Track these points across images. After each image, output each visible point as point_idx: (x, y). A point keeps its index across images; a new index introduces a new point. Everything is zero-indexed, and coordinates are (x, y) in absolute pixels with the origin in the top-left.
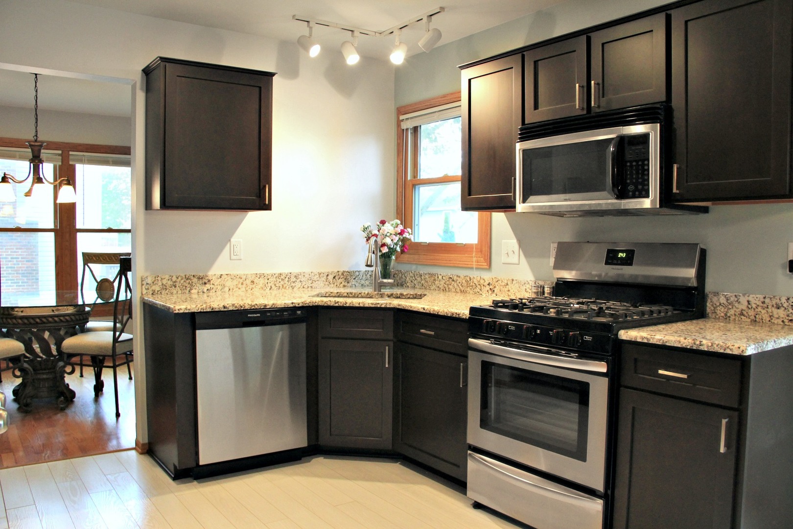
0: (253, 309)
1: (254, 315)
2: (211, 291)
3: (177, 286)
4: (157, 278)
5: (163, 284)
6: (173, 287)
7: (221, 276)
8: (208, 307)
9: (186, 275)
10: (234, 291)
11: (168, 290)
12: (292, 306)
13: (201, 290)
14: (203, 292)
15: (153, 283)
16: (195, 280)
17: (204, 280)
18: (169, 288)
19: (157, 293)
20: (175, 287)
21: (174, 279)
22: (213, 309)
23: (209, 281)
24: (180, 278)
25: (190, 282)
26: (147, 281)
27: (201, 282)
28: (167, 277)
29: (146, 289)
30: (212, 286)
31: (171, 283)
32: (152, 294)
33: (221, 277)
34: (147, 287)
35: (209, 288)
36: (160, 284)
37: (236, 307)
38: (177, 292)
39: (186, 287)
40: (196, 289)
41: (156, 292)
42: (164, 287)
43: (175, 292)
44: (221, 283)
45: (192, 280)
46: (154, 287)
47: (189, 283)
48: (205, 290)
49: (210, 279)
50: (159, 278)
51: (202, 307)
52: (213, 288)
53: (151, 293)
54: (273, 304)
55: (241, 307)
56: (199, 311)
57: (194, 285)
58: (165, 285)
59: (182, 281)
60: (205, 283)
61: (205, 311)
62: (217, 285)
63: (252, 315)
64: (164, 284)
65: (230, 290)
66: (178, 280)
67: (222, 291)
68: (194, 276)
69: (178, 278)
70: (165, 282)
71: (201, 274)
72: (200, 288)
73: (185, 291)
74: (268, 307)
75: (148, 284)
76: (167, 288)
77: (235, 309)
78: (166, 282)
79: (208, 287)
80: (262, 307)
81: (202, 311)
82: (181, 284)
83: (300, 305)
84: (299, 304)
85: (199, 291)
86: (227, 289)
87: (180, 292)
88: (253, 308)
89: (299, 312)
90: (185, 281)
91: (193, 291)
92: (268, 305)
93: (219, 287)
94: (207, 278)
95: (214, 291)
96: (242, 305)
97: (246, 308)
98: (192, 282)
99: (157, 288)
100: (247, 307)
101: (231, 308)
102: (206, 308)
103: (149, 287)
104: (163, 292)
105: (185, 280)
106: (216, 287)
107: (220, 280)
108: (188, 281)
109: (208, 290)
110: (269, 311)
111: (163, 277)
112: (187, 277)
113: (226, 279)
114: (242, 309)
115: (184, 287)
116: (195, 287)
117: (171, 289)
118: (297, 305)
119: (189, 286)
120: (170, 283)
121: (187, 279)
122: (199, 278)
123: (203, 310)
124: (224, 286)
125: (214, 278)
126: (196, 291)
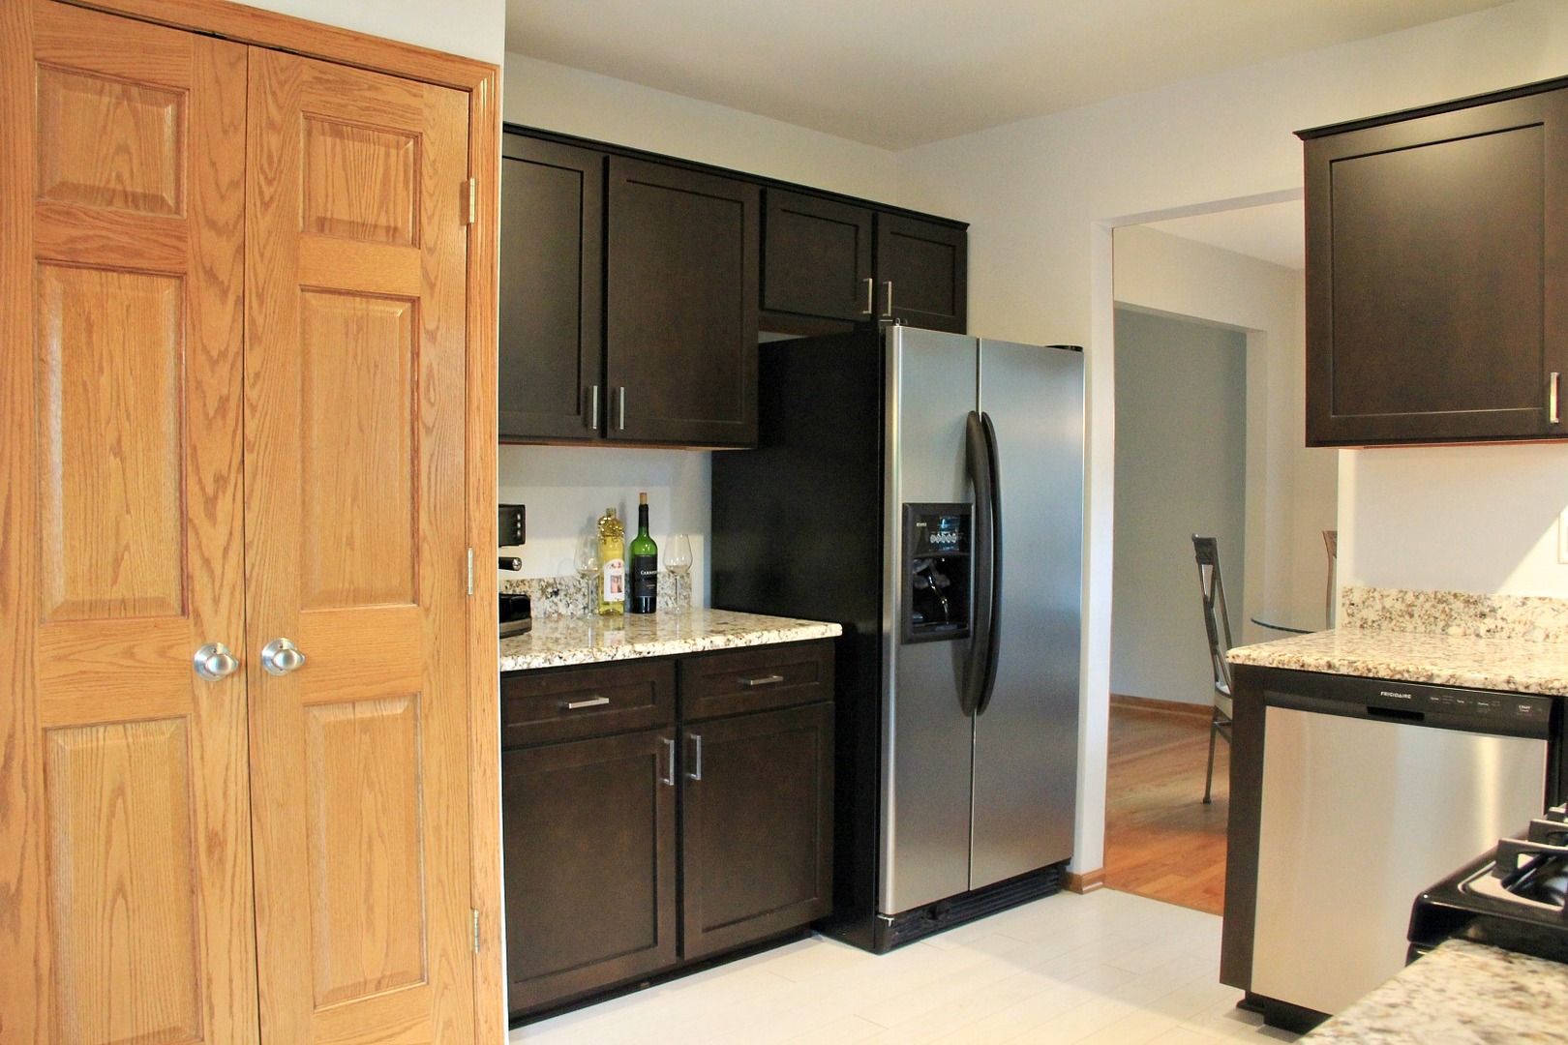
0: (1399, 681)
1: (1396, 695)
2: (1497, 635)
3: (1416, 615)
4: (1371, 594)
5: (1384, 608)
6: (1407, 617)
7: (1525, 601)
8: (1294, 659)
9: (1436, 592)
10: (1559, 640)
11: (1394, 622)
12: (1506, 687)
13: (1472, 629)
14: (1478, 635)
15: (1364, 602)
16: (1458, 605)
17: (1479, 608)
18: (1398, 618)
19: (1372, 626)
20: (1412, 616)
21: (1410, 598)
22: (1303, 666)
23: (1493, 610)
24: (1422, 598)
25: (1447, 609)
26: (1351, 597)
27: (1472, 612)
28: (1394, 593)
29: (1348, 615)
30: (1500, 623)
31: (1403, 607)
32: (1362, 627)
33: (1524, 604)
34: (1350, 611)
35: (1493, 627)
36: (1378, 606)
37: (1356, 669)
38: (1415, 628)
39: (1436, 618)
40: (1459, 625)
41: (1370, 623)
42: (1387, 615)
43: (1410, 627)
44: (1524, 619)
45: (1451, 604)
46: (1365, 613)
47: (1444, 611)
48: (1482, 632)
49: (1496, 605)
50: (1376, 594)
51: (1282, 658)
52: (1502, 628)
53: (1359, 623)
54: (1452, 676)
55: (1369, 670)
56: (1274, 665)
57: (1456, 615)
58: (1388, 611)
59: (1427, 606)
60: (1483, 615)
61: (1286, 667)
62: (1514, 622)
63: (1391, 694)
64: (1387, 607)
65: (1547, 636)
66: (1418, 603)
67: (1526, 637)
68: (1455, 596)
69: (1417, 597)
70: (1388, 603)
71: (1475, 594)
72: (1470, 625)
73: (1434, 627)
74: (1437, 681)
75: (1353, 604)
76: (1393, 617)
77: (1352, 674)
78: (1390, 605)
79: (1489, 622)
80: (1421, 680)
81: (1280, 666)
82: (1424, 612)
83: (1532, 690)
84: (1527, 687)
85: (1468, 632)
86: (1539, 635)
87: (1421, 628)
88: (1398, 677)
89: (1525, 708)
90: (1433, 606)
91: (1452, 630)
92: (1439, 676)
93: (1520, 628)
94: (1489, 603)
95: (1504, 634)
96: (1370, 667)
97: (1380, 675)
98: (1451, 610)
99: (1371, 615)
100: (1383, 673)
101: (1343, 671)
102: (1289, 662)
103: (1355, 611)
104: (1385, 624)
105: (1434, 602)
106: (1512, 626)
107: (1520, 610)
108: (1441, 606)
109: (1488, 631)
110: (1438, 693)
111: (1385, 593)
112: (1439, 596)
113: (1538, 611)
114: (1371, 675)
115: (1432, 619)
116: (1458, 621)
117: (1401, 619)
118: (1522, 689)
119: (1443, 617)
120: (1399, 606)
121: (1440, 601)
122: (1467, 602)
123: (1283, 664)
124: (1532, 626)
125: (1505, 604)
126: (1460, 631)
